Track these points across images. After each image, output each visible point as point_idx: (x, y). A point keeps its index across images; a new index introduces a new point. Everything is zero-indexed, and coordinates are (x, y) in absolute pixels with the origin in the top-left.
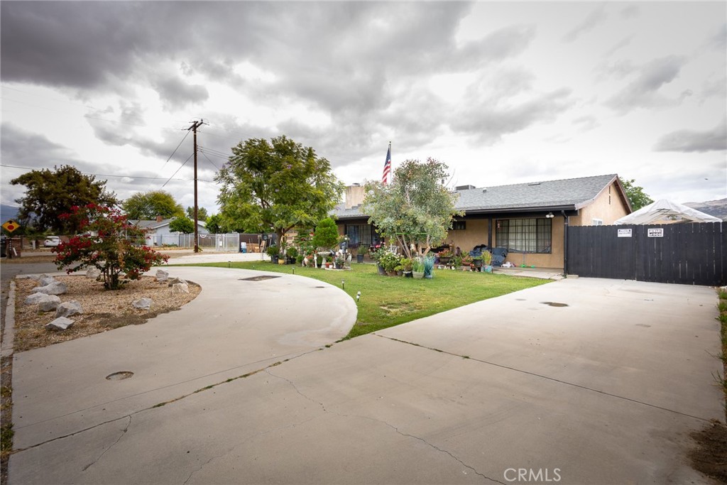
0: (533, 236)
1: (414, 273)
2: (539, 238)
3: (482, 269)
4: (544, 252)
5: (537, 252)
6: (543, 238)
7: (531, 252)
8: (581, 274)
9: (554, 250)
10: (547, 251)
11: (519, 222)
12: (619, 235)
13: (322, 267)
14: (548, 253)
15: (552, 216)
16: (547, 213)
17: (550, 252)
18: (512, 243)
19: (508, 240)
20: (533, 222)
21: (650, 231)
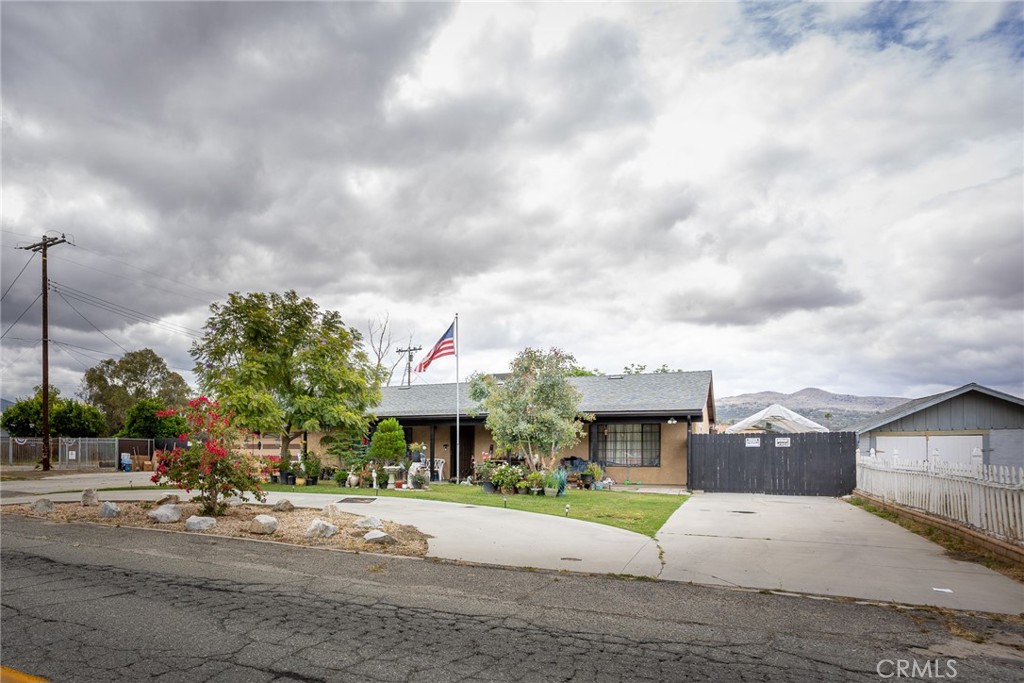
0: (638, 446)
1: (547, 489)
2: (645, 447)
3: (593, 486)
4: (651, 465)
5: (642, 466)
6: (649, 448)
7: (635, 466)
8: (707, 490)
9: (664, 462)
10: (655, 462)
11: (619, 427)
12: (747, 445)
13: (389, 487)
14: (656, 466)
15: (675, 422)
16: (668, 418)
17: (658, 465)
18: (610, 455)
19: (605, 450)
20: (637, 427)
21: (777, 440)
